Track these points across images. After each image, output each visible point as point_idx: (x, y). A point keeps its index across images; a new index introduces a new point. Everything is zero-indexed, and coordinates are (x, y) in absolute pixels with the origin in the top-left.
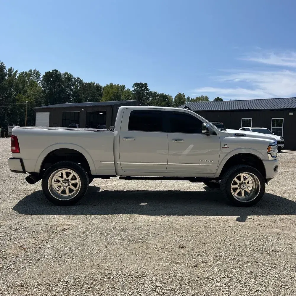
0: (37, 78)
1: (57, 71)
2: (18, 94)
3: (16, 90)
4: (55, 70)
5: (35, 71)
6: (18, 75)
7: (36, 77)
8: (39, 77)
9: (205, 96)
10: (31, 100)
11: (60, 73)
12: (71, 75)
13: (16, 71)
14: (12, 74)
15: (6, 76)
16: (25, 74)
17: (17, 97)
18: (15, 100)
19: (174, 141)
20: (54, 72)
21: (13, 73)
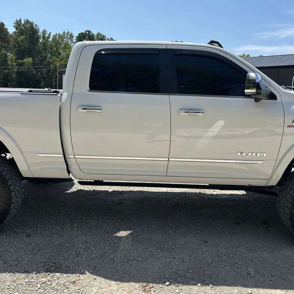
0: (71, 40)
1: (90, 32)
2: (53, 57)
3: (51, 53)
4: (88, 31)
5: (68, 33)
6: (51, 37)
7: (69, 38)
8: (72, 38)
9: (246, 54)
10: (64, 62)
11: (93, 33)
12: (104, 35)
13: (50, 34)
14: (45, 36)
15: (40, 38)
16: (59, 36)
17: (51, 60)
18: (49, 63)
19: (183, 114)
20: (87, 33)
21: (47, 35)
